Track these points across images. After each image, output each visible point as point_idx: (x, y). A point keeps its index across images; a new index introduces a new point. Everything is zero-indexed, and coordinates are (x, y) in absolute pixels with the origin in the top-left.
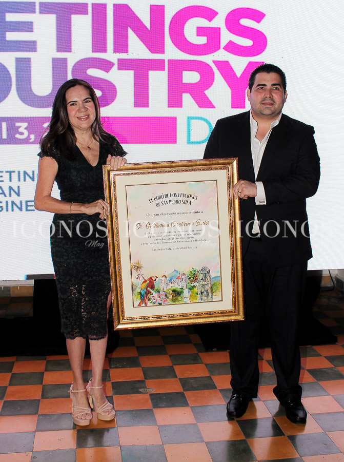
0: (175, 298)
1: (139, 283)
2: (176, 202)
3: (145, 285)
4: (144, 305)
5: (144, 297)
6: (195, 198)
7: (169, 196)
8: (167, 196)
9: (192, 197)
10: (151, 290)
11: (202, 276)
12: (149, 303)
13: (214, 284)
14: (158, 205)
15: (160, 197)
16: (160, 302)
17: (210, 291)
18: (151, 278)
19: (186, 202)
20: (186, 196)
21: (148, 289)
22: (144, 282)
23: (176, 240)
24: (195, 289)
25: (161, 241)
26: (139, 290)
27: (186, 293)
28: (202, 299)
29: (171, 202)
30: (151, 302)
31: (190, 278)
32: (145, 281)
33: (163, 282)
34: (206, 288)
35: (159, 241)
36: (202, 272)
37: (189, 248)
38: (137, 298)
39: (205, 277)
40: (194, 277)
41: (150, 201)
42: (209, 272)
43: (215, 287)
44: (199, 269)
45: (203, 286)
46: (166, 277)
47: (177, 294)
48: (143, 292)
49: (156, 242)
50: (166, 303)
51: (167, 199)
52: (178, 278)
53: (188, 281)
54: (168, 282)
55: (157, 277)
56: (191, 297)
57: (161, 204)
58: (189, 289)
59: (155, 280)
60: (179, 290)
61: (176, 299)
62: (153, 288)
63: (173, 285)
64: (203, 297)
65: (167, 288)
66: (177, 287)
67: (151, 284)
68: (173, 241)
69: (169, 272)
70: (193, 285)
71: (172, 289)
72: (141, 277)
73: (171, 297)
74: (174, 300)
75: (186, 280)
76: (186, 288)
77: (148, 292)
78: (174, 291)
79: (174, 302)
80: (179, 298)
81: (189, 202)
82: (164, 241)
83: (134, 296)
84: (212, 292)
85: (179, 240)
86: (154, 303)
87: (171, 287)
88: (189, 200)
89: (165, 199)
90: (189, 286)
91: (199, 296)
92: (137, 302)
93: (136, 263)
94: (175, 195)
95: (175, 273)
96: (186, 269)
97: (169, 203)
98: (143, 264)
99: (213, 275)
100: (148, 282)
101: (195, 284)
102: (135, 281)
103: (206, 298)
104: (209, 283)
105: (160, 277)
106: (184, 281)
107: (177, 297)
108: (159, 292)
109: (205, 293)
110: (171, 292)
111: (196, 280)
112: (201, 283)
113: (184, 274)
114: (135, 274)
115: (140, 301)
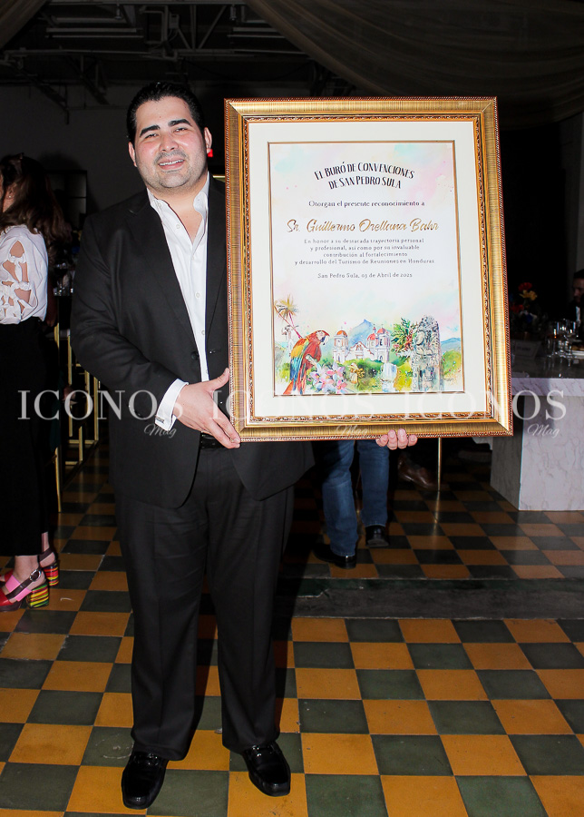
0: (363, 380)
1: (288, 344)
2: (370, 181)
3: (301, 349)
4: (296, 392)
5: (298, 375)
6: (409, 175)
7: (356, 168)
8: (352, 168)
9: (403, 172)
10: (313, 361)
11: (421, 336)
12: (308, 390)
13: (447, 355)
14: (333, 185)
15: (337, 170)
16: (332, 388)
17: (437, 370)
18: (314, 335)
19: (390, 183)
20: (392, 170)
21: (307, 357)
22: (298, 343)
23: (368, 259)
24: (408, 364)
25: (338, 258)
26: (287, 359)
27: (388, 372)
28: (420, 387)
29: (360, 181)
30: (313, 387)
31: (397, 339)
32: (301, 342)
33: (339, 344)
34: (431, 362)
35: (333, 259)
36: (421, 328)
37: (396, 275)
38: (283, 377)
39: (428, 338)
40: (404, 338)
41: (318, 176)
42: (436, 329)
43: (448, 363)
44: (415, 320)
45: (424, 357)
46: (345, 334)
47: (368, 372)
48: (295, 365)
49: (328, 259)
50: (345, 390)
51: (353, 175)
52: (372, 337)
53: (392, 346)
54: (351, 345)
55: (327, 334)
56: (397, 382)
57: (339, 184)
58: (394, 363)
59: (323, 339)
60: (373, 365)
61: (366, 384)
62: (317, 356)
63: (359, 352)
64: (423, 383)
65: (348, 359)
66: (368, 357)
67: (312, 347)
68: (362, 259)
69: (351, 324)
70: (402, 354)
71: (358, 361)
72: (293, 333)
73: (354, 378)
74: (361, 386)
75: (388, 344)
76: (388, 360)
77: (306, 365)
78: (361, 366)
79: (362, 389)
80: (372, 381)
81: (396, 183)
82: (343, 259)
83: (277, 371)
84: (442, 374)
85: (375, 258)
86: (320, 390)
87: (354, 356)
88: (397, 177)
89: (347, 175)
90: (394, 357)
91: (415, 380)
92: (283, 385)
93: (283, 302)
94: (369, 167)
95: (365, 327)
96: (389, 321)
97: (355, 183)
98: (298, 303)
99: (444, 335)
100: (307, 343)
101: (409, 353)
102: (280, 339)
103: (429, 384)
104: (436, 352)
105: (332, 333)
106: (384, 346)
107: (368, 379)
108: (329, 365)
109: (428, 374)
110: (356, 368)
111: (409, 344)
112: (420, 351)
113: (384, 331)
114: (280, 324)
115: (288, 384)
